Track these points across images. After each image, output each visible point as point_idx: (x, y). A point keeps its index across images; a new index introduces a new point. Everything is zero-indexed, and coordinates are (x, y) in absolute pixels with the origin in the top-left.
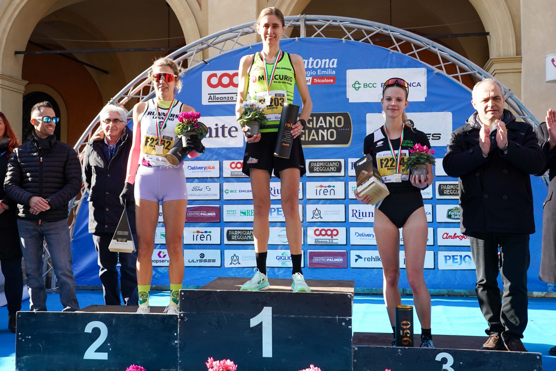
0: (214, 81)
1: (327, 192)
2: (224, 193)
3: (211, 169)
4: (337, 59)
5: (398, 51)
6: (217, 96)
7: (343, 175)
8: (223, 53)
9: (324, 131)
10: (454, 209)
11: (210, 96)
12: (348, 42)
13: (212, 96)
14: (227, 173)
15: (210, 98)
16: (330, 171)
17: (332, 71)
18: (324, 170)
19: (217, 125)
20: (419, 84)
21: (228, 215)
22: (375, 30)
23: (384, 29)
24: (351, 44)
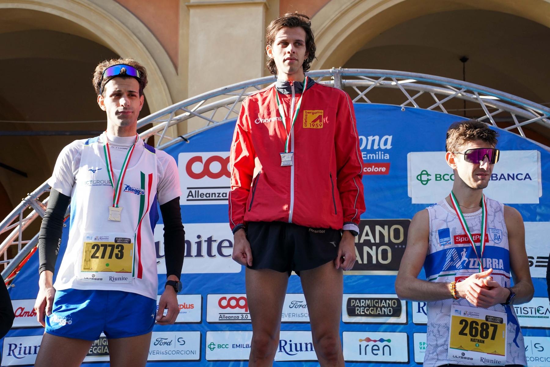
0: (198, 168)
1: (379, 350)
2: (208, 349)
3: (187, 308)
4: (391, 137)
5: (491, 124)
6: (201, 191)
7: (405, 321)
8: (212, 125)
9: (372, 249)
11: (191, 192)
12: (410, 109)
13: (193, 191)
14: (213, 315)
15: (190, 194)
16: (383, 314)
17: (384, 154)
18: (373, 313)
19: (199, 237)
20: (528, 176)
22: (452, 93)
23: (468, 91)
24: (415, 112)
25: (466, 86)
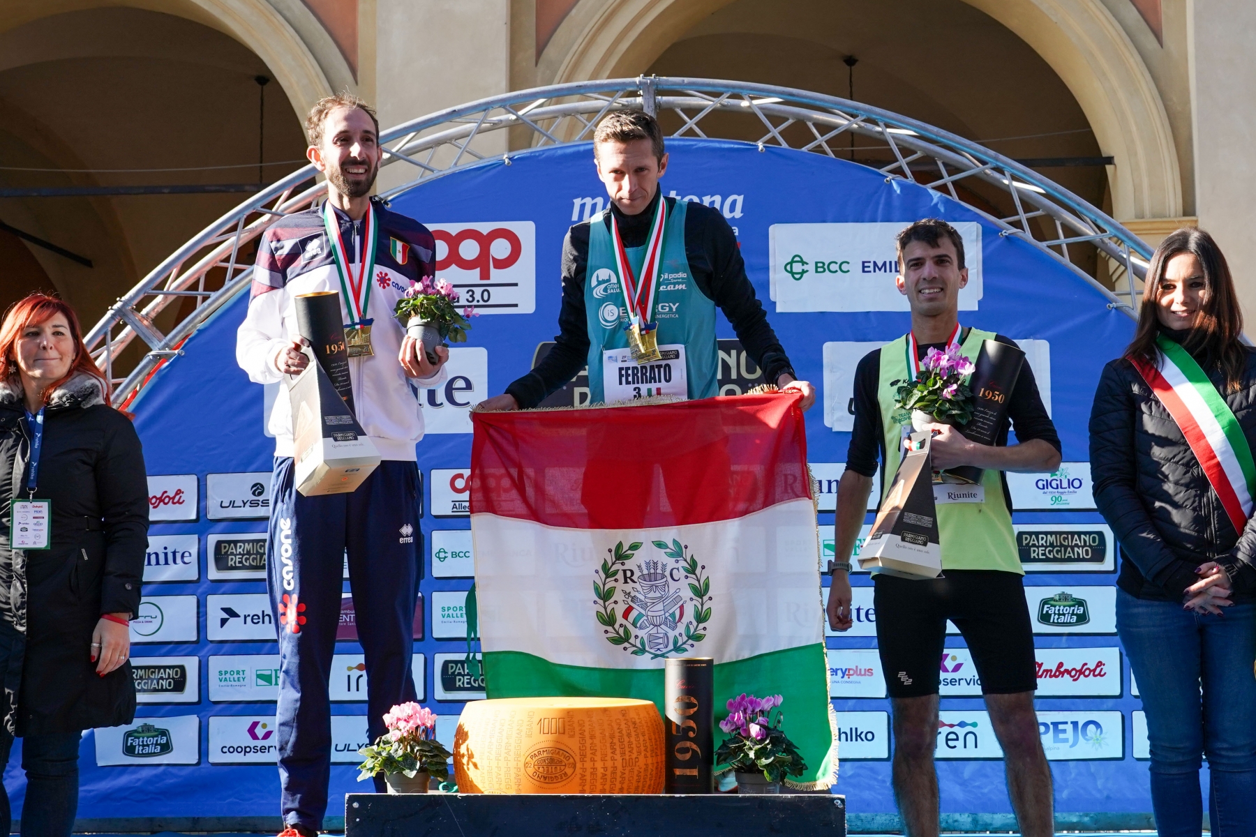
2: (432, 560)
4: (742, 196)
5: (906, 177)
8: (429, 176)
10: (1057, 598)
12: (773, 149)
14: (442, 504)
21: (446, 619)
22: (843, 122)
23: (868, 120)
24: (782, 155)
25: (865, 110)
